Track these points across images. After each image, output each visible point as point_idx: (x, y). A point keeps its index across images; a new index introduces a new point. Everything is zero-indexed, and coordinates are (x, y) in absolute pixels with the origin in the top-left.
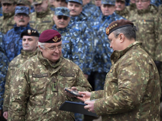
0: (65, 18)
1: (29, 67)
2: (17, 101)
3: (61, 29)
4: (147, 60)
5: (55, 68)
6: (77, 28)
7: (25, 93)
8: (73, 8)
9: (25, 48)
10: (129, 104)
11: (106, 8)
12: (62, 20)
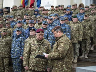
0: (46, 25)
1: (31, 41)
2: (26, 53)
3: (44, 29)
4: (68, 41)
5: (41, 42)
6: (50, 28)
7: (29, 50)
8: (49, 21)
9: (30, 35)
10: (60, 57)
11: (62, 21)
12: (45, 25)
